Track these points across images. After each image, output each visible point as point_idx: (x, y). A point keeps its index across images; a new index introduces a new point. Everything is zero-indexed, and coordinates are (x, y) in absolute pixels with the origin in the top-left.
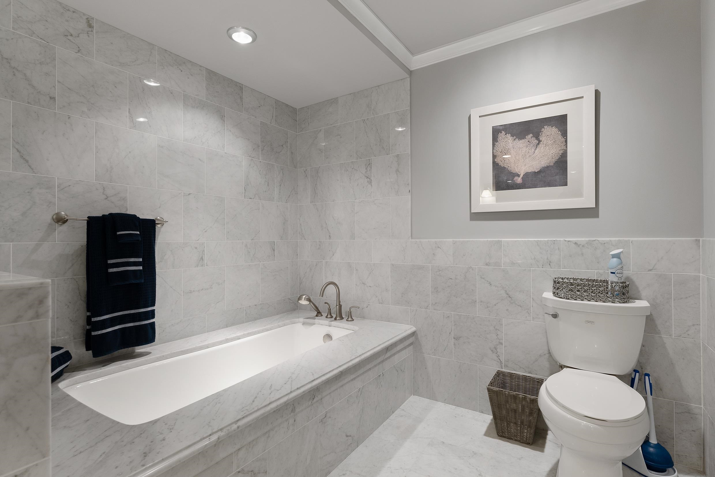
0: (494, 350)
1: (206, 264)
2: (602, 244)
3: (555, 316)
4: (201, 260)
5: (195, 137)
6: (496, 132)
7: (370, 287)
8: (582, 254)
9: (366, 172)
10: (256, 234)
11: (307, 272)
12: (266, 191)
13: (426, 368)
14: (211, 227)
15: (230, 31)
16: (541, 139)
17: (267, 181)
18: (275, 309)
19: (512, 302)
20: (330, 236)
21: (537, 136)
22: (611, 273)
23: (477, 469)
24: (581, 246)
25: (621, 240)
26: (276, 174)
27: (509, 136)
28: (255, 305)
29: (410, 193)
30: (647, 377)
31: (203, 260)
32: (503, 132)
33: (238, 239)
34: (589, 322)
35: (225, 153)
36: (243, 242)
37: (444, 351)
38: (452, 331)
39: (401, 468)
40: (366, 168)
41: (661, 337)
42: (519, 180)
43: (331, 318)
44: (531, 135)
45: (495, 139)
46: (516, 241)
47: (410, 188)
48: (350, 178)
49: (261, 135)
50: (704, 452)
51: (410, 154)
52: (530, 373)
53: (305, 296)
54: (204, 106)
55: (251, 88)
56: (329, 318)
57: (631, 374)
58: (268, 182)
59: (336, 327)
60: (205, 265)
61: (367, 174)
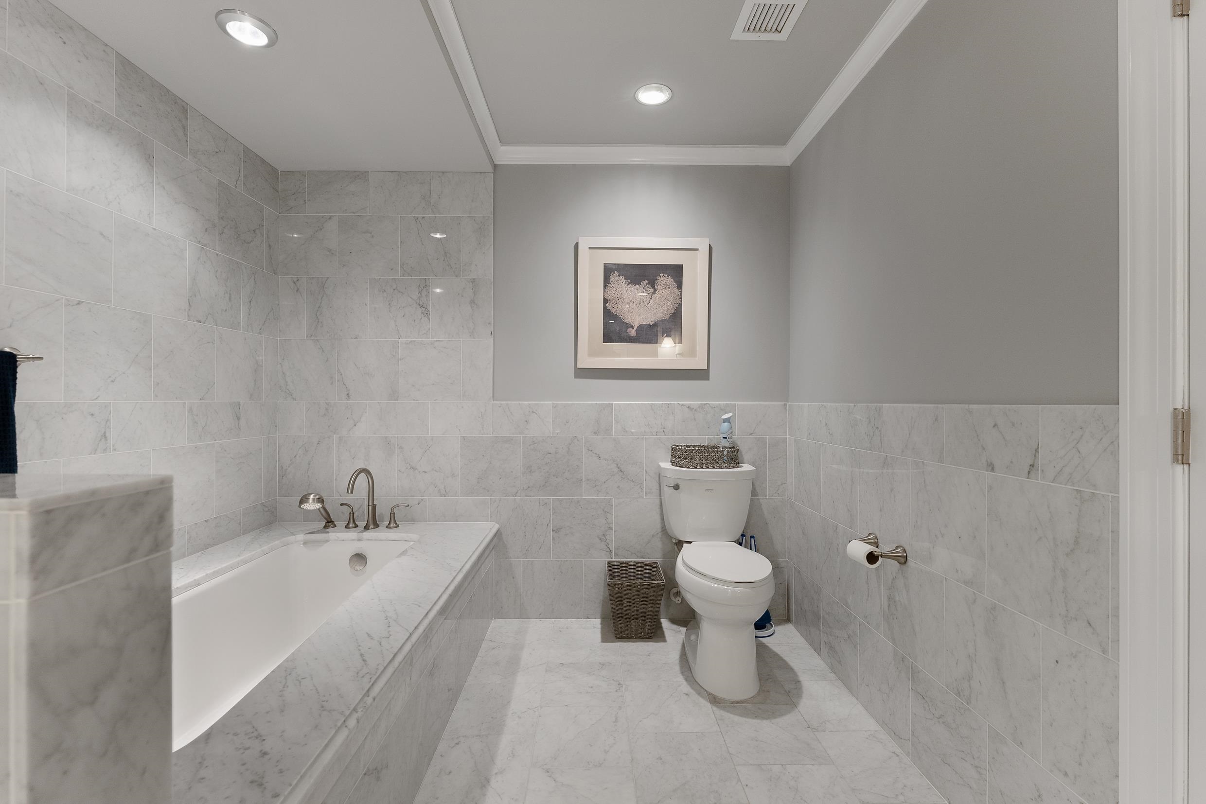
0: (603, 538)
1: (113, 446)
2: (712, 407)
3: (676, 487)
4: (103, 440)
5: (93, 187)
6: (609, 271)
7: (425, 472)
8: (695, 419)
9: (419, 298)
10: (208, 389)
11: (297, 456)
12: (226, 310)
13: (513, 578)
14: (124, 373)
15: (222, 16)
16: (656, 287)
17: (228, 292)
18: (240, 524)
19: (624, 477)
20: (348, 394)
21: (652, 284)
22: (724, 438)
23: (613, 680)
24: (694, 410)
25: (728, 404)
26: (243, 280)
27: (622, 278)
28: (206, 521)
29: (492, 336)
30: (752, 539)
31: (106, 438)
32: (616, 273)
33: (176, 398)
34: (708, 490)
35: (153, 228)
36: (185, 403)
37: (540, 549)
38: (550, 521)
39: (529, 708)
40: (419, 292)
41: (758, 499)
42: (633, 332)
43: (355, 527)
44: (646, 282)
45: (607, 280)
46: (629, 404)
47: (492, 329)
48: (389, 304)
49: (219, 205)
50: (788, 602)
51: (492, 280)
52: (642, 557)
53: (313, 495)
54: (111, 128)
55: (202, 115)
56: (353, 528)
57: (739, 539)
58: (230, 294)
59: (371, 540)
60: (110, 448)
61: (422, 301)
